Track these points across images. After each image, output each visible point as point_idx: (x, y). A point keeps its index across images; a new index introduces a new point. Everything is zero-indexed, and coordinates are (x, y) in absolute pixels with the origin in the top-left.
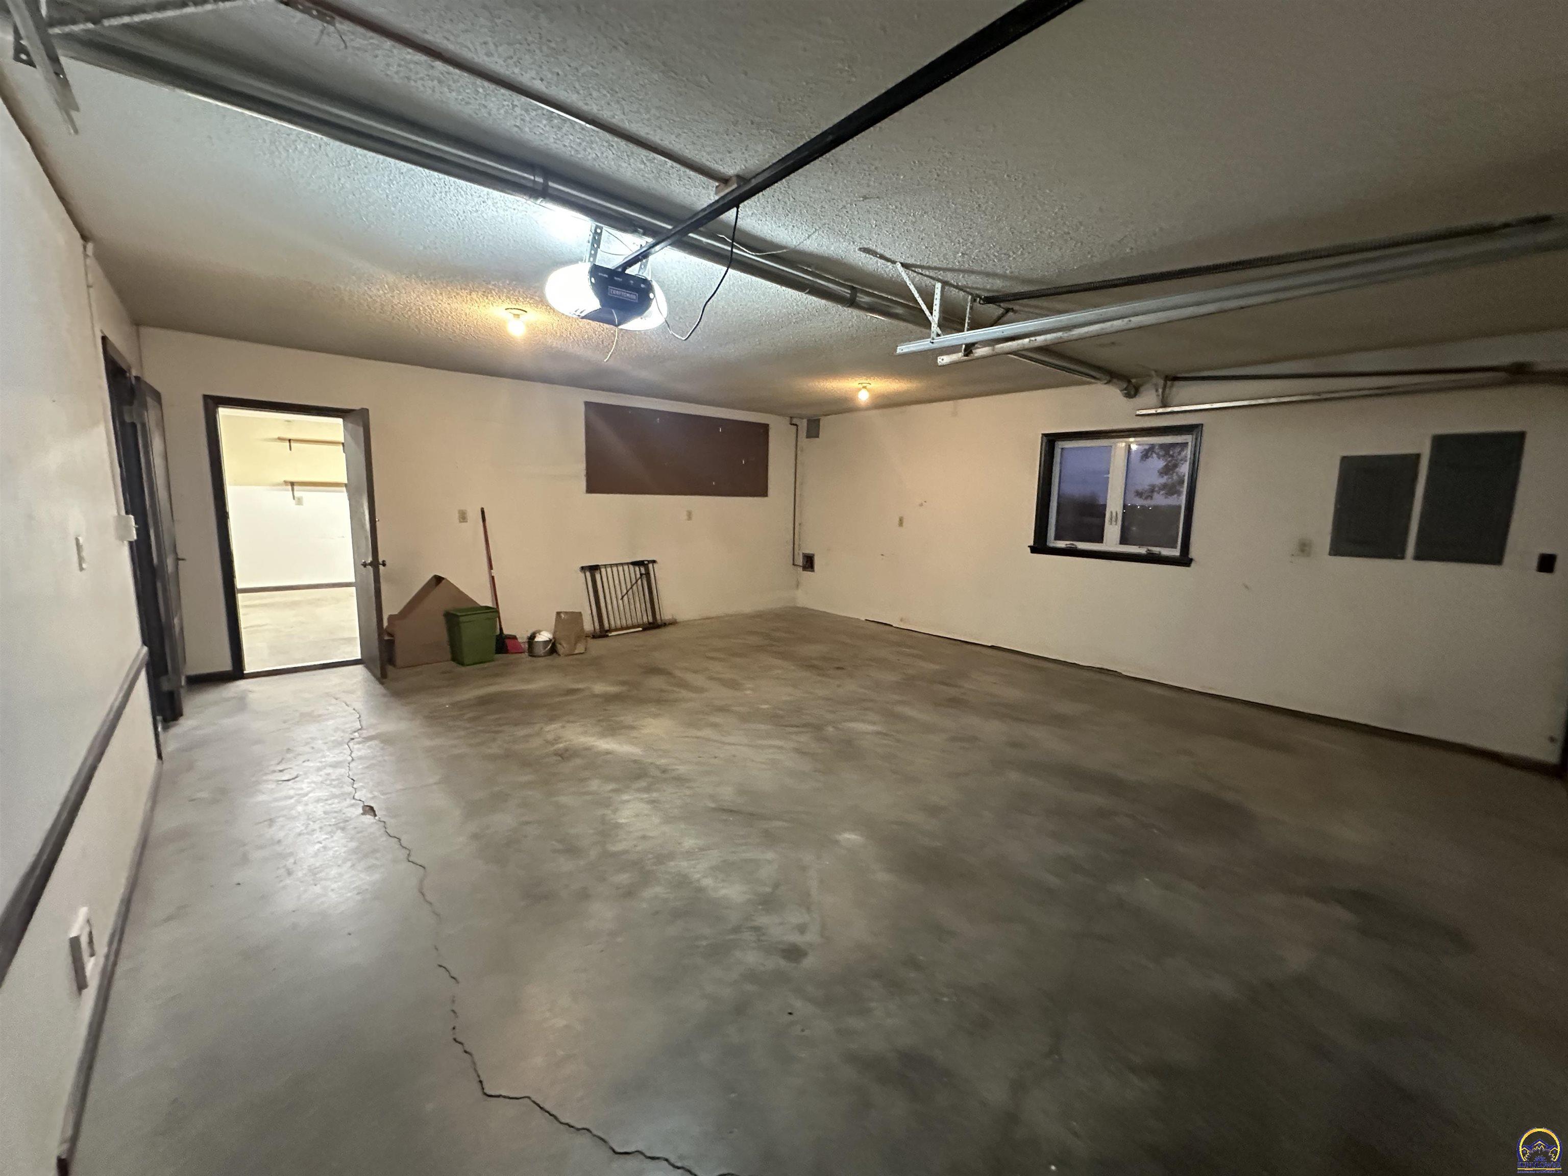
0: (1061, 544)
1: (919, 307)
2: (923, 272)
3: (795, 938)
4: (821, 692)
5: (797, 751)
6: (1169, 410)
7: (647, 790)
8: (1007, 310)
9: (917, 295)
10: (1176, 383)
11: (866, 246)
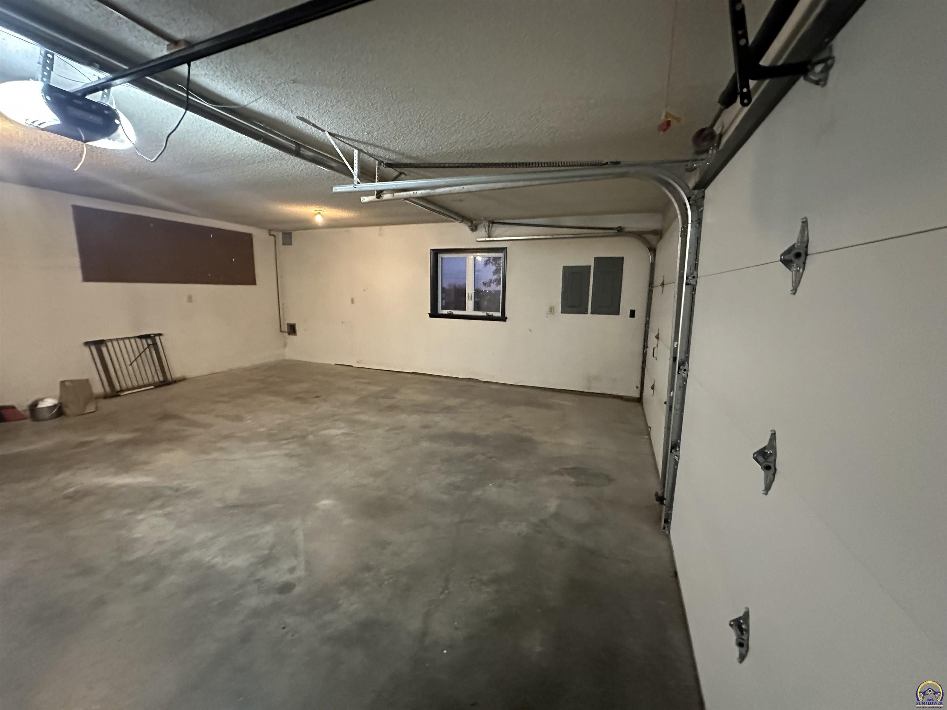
0: (445, 312)
1: (344, 163)
2: (344, 141)
3: (287, 577)
4: (303, 414)
5: (286, 455)
6: (492, 239)
7: (161, 507)
8: (401, 173)
9: (341, 155)
10: (494, 225)
11: (301, 116)
